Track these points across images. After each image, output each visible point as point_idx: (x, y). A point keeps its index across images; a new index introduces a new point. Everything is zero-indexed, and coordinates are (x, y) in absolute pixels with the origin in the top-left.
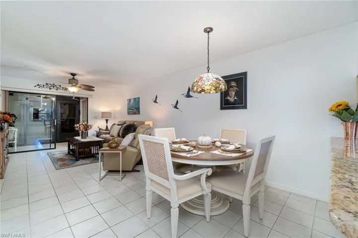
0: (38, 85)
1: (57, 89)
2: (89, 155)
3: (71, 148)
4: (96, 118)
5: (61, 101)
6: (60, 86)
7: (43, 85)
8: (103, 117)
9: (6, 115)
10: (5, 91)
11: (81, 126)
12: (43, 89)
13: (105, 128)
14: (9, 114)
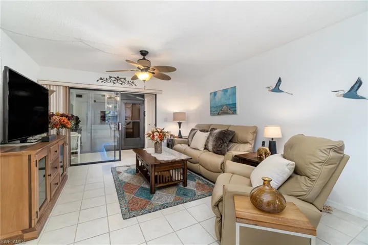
0: (101, 79)
1: (121, 84)
2: (170, 183)
3: (140, 165)
4: (166, 120)
5: (125, 101)
6: (125, 79)
7: (106, 79)
8: (174, 119)
9: (64, 118)
10: (66, 87)
11: (155, 134)
12: (106, 84)
13: (177, 135)
14: (67, 116)
